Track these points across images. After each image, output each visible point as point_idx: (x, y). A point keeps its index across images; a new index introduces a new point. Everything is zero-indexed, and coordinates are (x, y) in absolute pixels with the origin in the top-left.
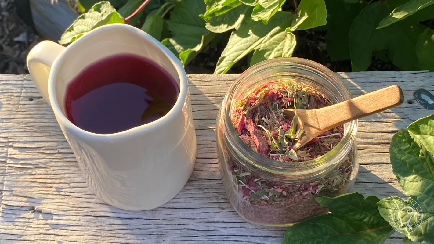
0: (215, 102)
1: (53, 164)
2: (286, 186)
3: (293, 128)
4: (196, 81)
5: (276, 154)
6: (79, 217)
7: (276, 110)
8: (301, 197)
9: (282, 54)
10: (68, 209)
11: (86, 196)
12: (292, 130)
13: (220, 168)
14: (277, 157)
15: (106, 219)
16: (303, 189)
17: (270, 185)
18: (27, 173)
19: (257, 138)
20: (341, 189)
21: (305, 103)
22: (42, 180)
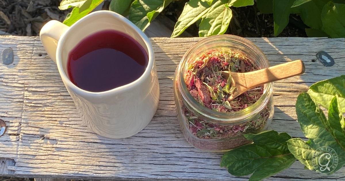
0: (173, 59)
1: (57, 103)
2: (223, 127)
3: (228, 85)
4: (160, 43)
5: (216, 104)
6: (76, 142)
7: (216, 71)
8: (233, 134)
9: (222, 22)
10: (68, 137)
11: (81, 127)
12: (227, 87)
13: (176, 108)
14: (216, 106)
15: (95, 144)
16: (235, 129)
17: (212, 126)
18: (39, 110)
19: (203, 93)
20: (261, 128)
21: (237, 66)
22: (49, 115)
